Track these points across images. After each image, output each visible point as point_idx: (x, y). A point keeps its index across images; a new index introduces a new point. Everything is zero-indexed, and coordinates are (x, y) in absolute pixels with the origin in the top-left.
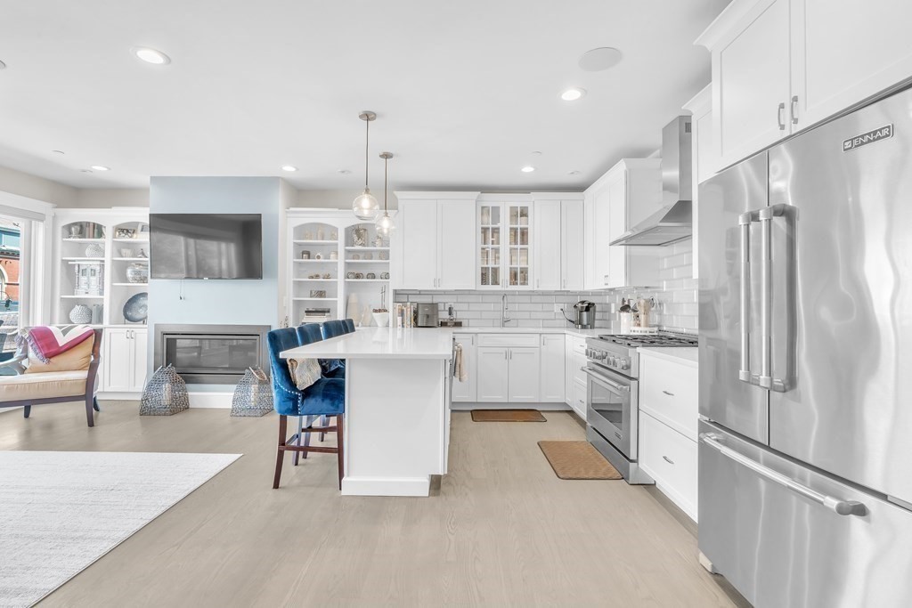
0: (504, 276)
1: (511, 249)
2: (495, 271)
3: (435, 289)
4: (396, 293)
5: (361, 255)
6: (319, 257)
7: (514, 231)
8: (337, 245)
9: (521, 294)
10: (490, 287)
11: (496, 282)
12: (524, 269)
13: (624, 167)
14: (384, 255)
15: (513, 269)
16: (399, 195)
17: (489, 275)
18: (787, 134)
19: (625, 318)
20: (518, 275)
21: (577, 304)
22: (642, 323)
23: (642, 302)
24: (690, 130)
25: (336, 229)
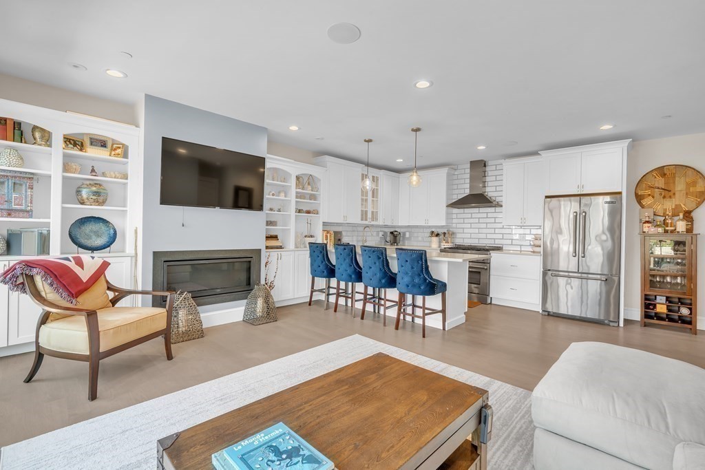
0: (369, 215)
1: (372, 200)
2: (367, 213)
3: (344, 222)
4: (325, 224)
5: (301, 196)
6: (273, 195)
8: (290, 187)
9: (376, 226)
10: (364, 222)
11: (366, 220)
12: (377, 212)
13: (446, 171)
14: (313, 197)
15: (373, 212)
16: (327, 158)
17: (364, 215)
18: (579, 193)
19: (435, 239)
20: (375, 216)
21: (392, 233)
22: (449, 241)
23: (450, 233)
24: (485, 166)
25: (290, 175)
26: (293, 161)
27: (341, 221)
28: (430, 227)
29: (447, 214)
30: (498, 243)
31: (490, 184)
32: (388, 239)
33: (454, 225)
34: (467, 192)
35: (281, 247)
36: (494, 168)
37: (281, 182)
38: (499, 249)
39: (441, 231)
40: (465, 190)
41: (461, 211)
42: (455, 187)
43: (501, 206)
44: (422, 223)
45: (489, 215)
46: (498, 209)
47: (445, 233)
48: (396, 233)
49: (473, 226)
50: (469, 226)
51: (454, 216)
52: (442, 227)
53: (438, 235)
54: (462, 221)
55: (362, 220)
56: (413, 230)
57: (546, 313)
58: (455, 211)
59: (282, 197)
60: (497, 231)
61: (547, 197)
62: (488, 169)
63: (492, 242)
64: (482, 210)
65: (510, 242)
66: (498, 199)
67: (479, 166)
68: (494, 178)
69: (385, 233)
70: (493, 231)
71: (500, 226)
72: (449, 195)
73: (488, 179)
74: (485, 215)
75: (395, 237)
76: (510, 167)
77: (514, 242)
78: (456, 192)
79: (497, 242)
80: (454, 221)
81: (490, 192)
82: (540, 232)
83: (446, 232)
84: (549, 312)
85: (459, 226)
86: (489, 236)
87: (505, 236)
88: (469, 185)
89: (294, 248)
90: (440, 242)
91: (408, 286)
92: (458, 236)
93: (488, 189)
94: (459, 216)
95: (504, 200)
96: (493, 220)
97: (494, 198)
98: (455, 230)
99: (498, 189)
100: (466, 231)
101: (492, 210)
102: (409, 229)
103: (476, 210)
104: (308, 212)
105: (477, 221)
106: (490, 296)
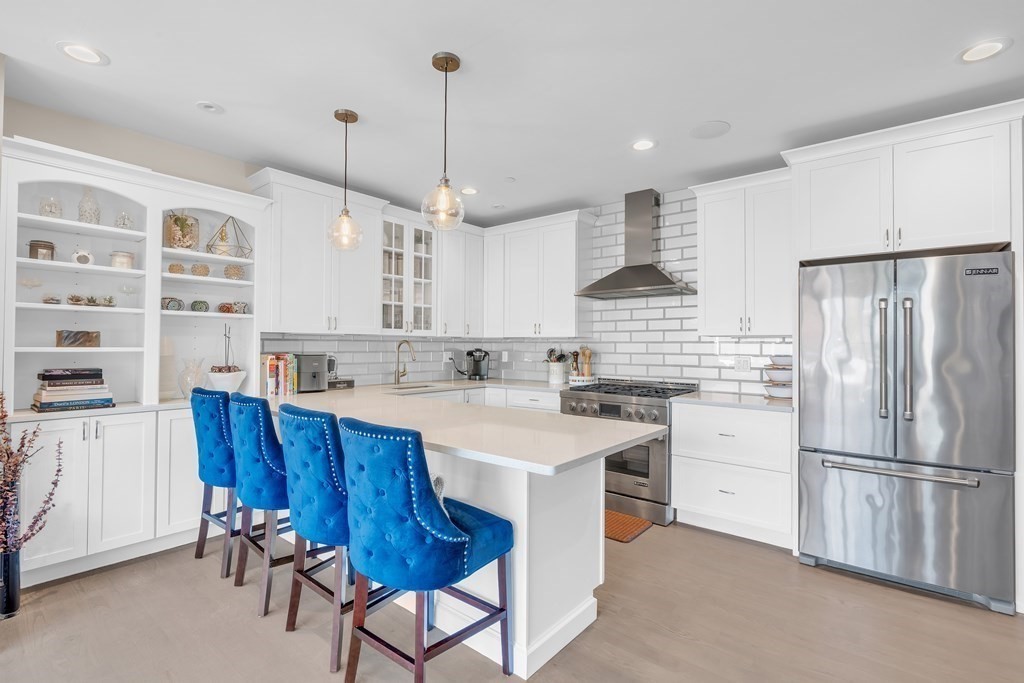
0: (408, 316)
1: (415, 283)
2: (400, 310)
3: (329, 332)
4: (265, 338)
5: (188, 266)
6: (83, 259)
7: (418, 259)
8: (141, 241)
9: (424, 340)
10: (393, 332)
11: (399, 325)
12: (428, 310)
13: (575, 218)
14: (237, 271)
15: (417, 311)
16: (273, 175)
17: (391, 315)
18: (890, 250)
19: (556, 367)
20: (422, 317)
21: (470, 354)
22: (586, 372)
23: (587, 352)
24: (658, 204)
25: (143, 209)
26: (149, 171)
27: (321, 328)
28: (547, 340)
29: (580, 311)
30: (689, 375)
31: (669, 244)
32: (465, 367)
33: (596, 335)
34: (621, 263)
35: (108, 403)
36: (676, 207)
37: (117, 226)
38: (689, 390)
39: (568, 348)
40: (616, 259)
41: (610, 304)
42: (597, 253)
43: (695, 292)
44: (529, 333)
45: (670, 313)
46: (688, 300)
47: (576, 355)
48: (477, 354)
49: (636, 337)
50: (626, 337)
51: (596, 316)
52: (570, 340)
53: (561, 358)
54: (611, 326)
55: (387, 325)
56: (516, 347)
57: (812, 562)
58: (598, 304)
59: (121, 266)
60: (687, 348)
61: (803, 264)
62: (663, 210)
63: (676, 372)
64: (654, 302)
65: (714, 373)
66: (687, 277)
67: (645, 204)
68: (677, 231)
69: (457, 353)
70: (676, 348)
71: (693, 336)
72: (581, 270)
73: (664, 233)
74: (659, 313)
75: (477, 363)
76: (710, 198)
77: (725, 374)
78: (600, 263)
79: (687, 372)
80: (597, 327)
81: (670, 262)
82: (789, 349)
83: (578, 350)
84: (817, 558)
85: (605, 337)
86: (669, 360)
87: (705, 361)
88: (623, 247)
89: (155, 402)
90: (567, 373)
91: (370, 553)
92: (605, 359)
93: (664, 256)
94: (607, 316)
95: (700, 279)
96: (676, 324)
97: (678, 275)
98: (597, 348)
99: (687, 253)
100: (620, 348)
101: (674, 301)
102: (509, 346)
103: (641, 302)
104: (225, 308)
105: (642, 325)
106: (673, 505)
